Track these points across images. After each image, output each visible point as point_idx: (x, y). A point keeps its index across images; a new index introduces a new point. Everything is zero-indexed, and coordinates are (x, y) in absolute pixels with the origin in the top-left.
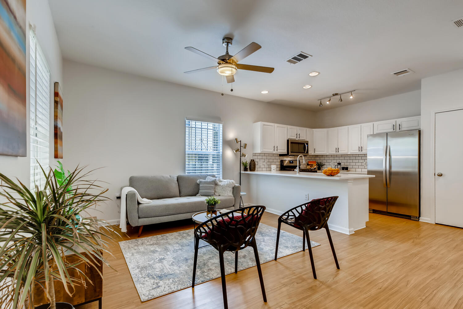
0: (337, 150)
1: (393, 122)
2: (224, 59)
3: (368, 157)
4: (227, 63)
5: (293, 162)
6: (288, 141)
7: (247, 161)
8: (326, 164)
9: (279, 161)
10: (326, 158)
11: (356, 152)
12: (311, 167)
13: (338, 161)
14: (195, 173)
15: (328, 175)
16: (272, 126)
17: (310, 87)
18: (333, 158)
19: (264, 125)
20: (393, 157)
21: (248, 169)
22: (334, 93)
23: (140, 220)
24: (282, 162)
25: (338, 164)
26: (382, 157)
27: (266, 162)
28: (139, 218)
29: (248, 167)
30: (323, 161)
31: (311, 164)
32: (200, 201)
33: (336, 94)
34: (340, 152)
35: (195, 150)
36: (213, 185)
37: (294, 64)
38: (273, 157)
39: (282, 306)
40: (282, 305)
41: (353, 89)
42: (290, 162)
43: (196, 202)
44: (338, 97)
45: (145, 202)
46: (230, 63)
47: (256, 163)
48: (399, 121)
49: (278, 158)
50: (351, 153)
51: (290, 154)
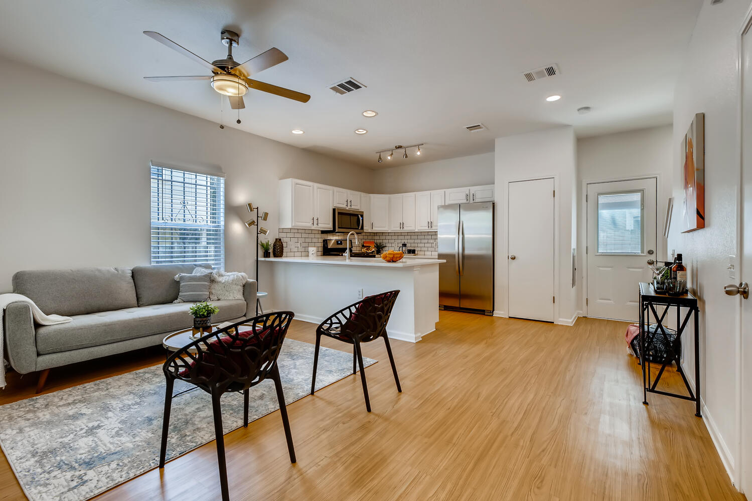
0: (402, 225)
1: (466, 190)
2: (225, 67)
3: (438, 236)
4: (229, 74)
5: (341, 242)
6: (334, 210)
7: (268, 241)
8: (388, 245)
9: (321, 240)
10: (387, 237)
11: (425, 228)
12: (367, 249)
13: (403, 242)
14: (171, 262)
15: (389, 261)
16: (310, 186)
17: (365, 132)
18: (396, 237)
19: (296, 184)
20: (466, 236)
21: (271, 254)
22: (398, 145)
23: (41, 358)
24: (325, 242)
25: (403, 245)
26: (455, 236)
27: (301, 243)
28: (39, 355)
29: (271, 251)
30: (385, 241)
31: (367, 245)
32: (180, 312)
33: (400, 147)
34: (405, 228)
35: (172, 221)
36: (206, 283)
37: (342, 94)
38: (313, 236)
39: (319, 464)
40: (319, 462)
41: (420, 142)
42: (337, 242)
43: (172, 313)
44: (402, 151)
45: (54, 322)
46: (235, 75)
47: (284, 245)
48: (473, 189)
49: (319, 236)
50: (419, 230)
51: (337, 231)
